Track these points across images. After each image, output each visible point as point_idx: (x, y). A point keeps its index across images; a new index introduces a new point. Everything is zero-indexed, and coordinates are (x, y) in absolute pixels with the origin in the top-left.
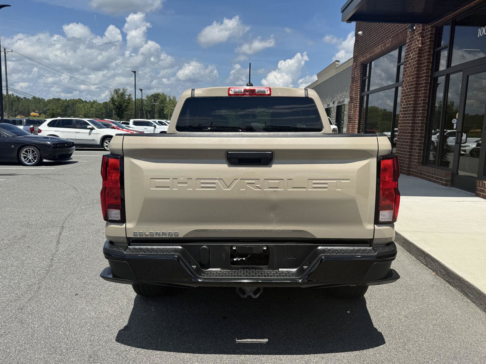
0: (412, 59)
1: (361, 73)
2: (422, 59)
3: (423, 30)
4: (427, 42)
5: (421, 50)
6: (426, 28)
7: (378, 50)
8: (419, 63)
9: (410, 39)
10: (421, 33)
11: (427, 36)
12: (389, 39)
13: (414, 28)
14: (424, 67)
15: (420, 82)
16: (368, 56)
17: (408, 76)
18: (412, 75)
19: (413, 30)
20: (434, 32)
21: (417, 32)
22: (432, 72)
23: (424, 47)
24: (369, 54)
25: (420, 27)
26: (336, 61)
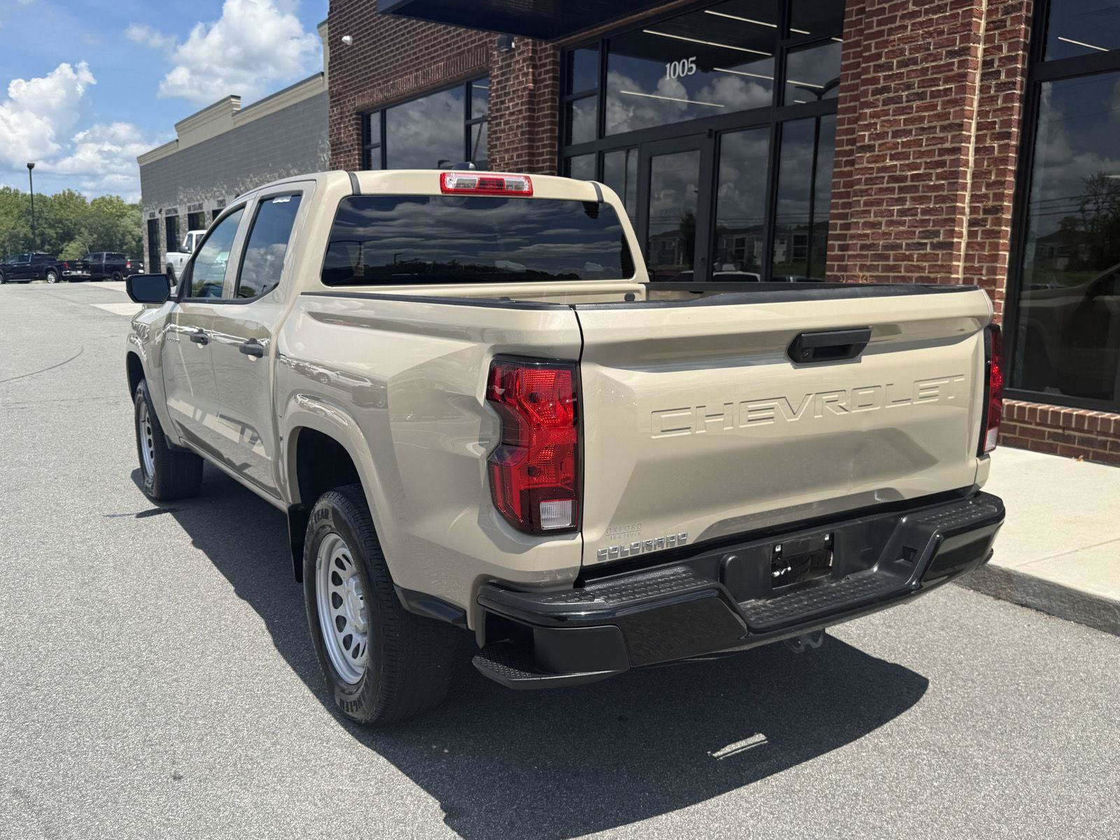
0: (512, 114)
1: (358, 134)
2: (536, 115)
3: (534, 51)
4: (545, 80)
5: (532, 95)
6: (539, 49)
7: (407, 84)
8: (533, 124)
9: (501, 68)
10: (532, 59)
11: (545, 65)
12: (438, 62)
13: (513, 45)
14: (544, 132)
15: (536, 166)
16: (378, 96)
17: (507, 151)
18: (516, 149)
19: (511, 50)
20: (558, 59)
21: (519, 54)
22: (560, 146)
23: (539, 88)
24: (381, 91)
25: (527, 44)
26: (233, 97)
